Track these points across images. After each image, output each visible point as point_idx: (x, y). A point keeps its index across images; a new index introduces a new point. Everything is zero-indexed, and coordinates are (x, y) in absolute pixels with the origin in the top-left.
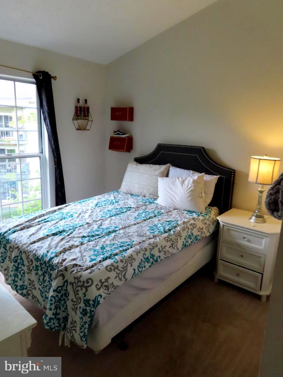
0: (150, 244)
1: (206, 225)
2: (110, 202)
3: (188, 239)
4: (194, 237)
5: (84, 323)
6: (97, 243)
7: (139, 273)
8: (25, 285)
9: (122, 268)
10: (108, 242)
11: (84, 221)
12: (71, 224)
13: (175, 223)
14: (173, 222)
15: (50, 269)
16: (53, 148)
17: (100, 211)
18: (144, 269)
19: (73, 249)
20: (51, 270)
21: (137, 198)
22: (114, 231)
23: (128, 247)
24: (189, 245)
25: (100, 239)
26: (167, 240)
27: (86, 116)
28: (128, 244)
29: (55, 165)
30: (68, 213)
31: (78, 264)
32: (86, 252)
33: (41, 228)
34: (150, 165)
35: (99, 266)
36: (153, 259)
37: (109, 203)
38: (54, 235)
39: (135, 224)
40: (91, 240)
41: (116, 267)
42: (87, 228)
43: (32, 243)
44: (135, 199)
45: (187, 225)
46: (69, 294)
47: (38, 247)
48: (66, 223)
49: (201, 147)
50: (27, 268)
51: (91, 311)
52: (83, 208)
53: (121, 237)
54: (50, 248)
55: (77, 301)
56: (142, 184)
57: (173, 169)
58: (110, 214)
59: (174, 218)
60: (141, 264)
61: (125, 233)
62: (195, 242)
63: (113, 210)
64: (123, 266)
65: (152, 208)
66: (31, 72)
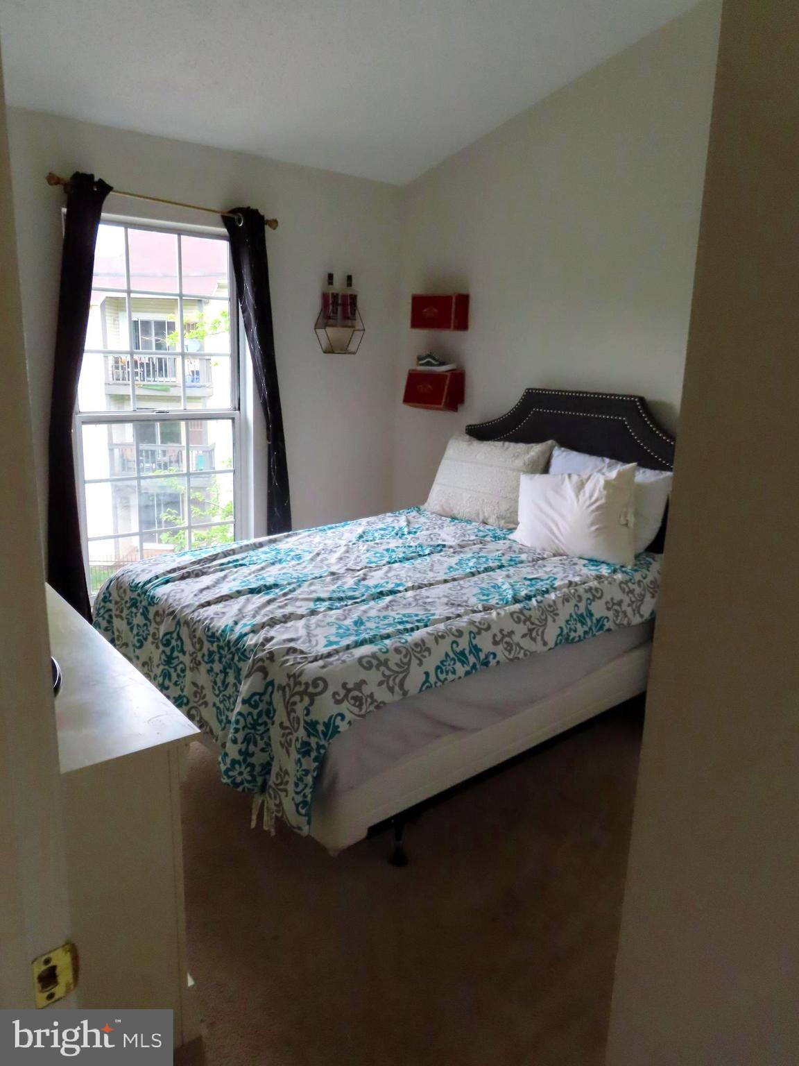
0: (472, 623)
1: (631, 595)
2: (395, 531)
3: (576, 624)
4: (594, 621)
5: (304, 773)
6: (347, 612)
7: (439, 684)
8: (184, 696)
9: (397, 664)
10: (373, 613)
11: (325, 568)
12: (293, 572)
13: (546, 584)
14: (542, 580)
15: (239, 657)
16: (264, 398)
17: (368, 551)
18: (451, 677)
19: (291, 621)
20: (240, 659)
21: (466, 526)
22: (392, 592)
23: (417, 624)
24: (577, 639)
25: (357, 607)
26: (518, 617)
27: (348, 318)
28: (419, 618)
29: (269, 441)
30: (291, 551)
31: (298, 648)
32: (319, 628)
33: (225, 577)
34: (503, 444)
35: (344, 655)
36: (478, 658)
37: (393, 533)
38: (252, 591)
39: (446, 581)
40: (334, 607)
41: (383, 660)
42: (329, 583)
43: (202, 606)
44: (459, 527)
45: (576, 590)
46: (275, 711)
47: (216, 614)
48: (284, 571)
49: (635, 397)
50: (191, 658)
51: (319, 747)
52: (327, 542)
53: (405, 605)
54: (241, 615)
55: (291, 727)
56: (479, 492)
57: (561, 455)
58: (390, 557)
59: (546, 572)
60: (445, 663)
61: (418, 597)
62: (597, 634)
63: (400, 549)
64: (399, 662)
65: (499, 548)
66: (218, 212)
